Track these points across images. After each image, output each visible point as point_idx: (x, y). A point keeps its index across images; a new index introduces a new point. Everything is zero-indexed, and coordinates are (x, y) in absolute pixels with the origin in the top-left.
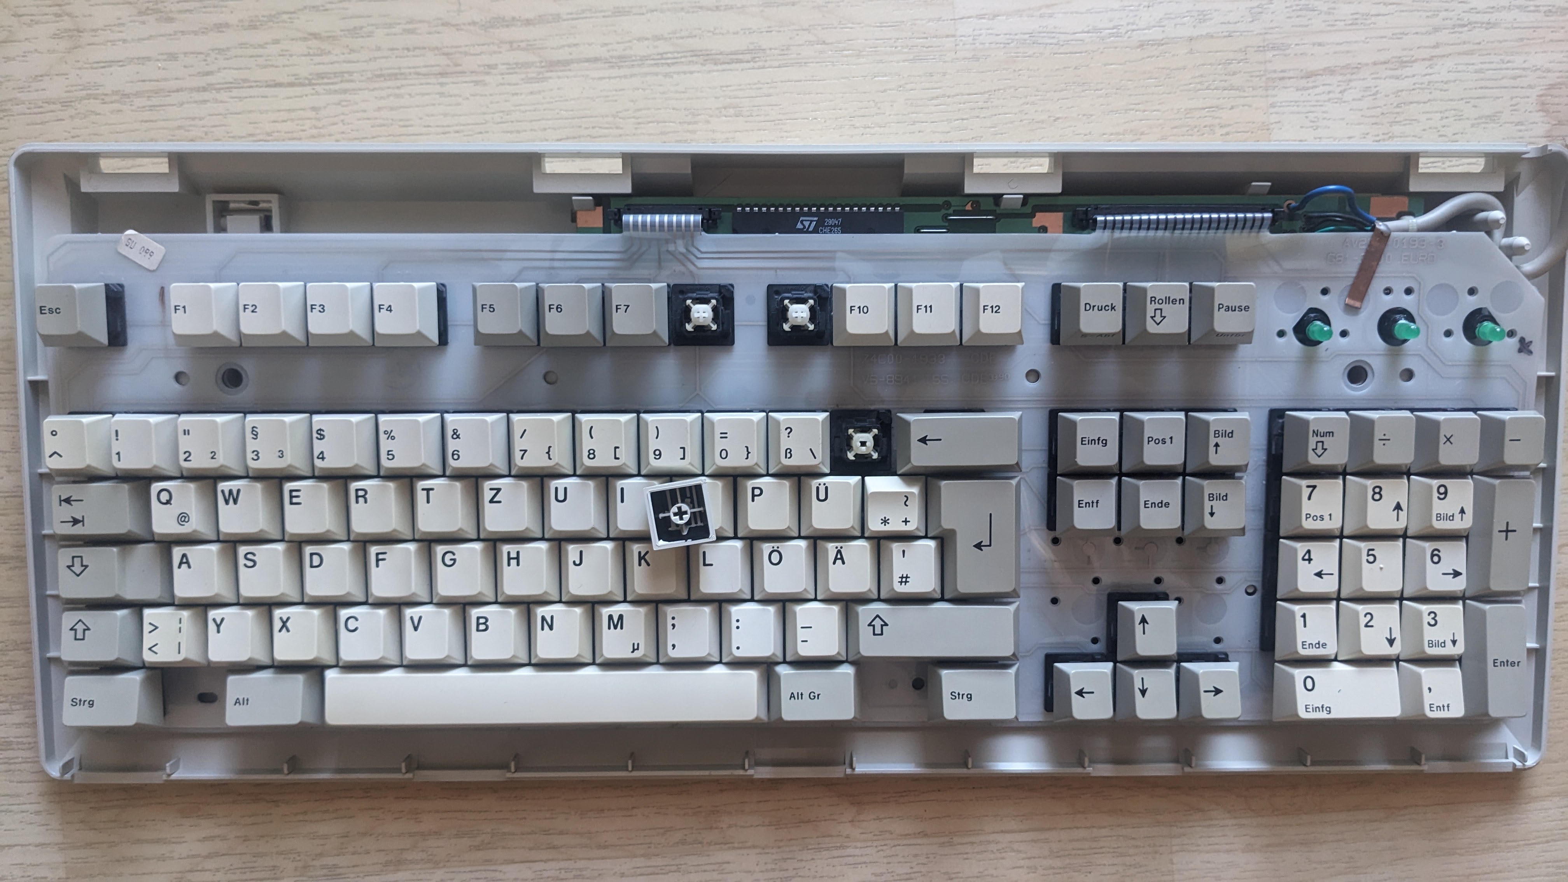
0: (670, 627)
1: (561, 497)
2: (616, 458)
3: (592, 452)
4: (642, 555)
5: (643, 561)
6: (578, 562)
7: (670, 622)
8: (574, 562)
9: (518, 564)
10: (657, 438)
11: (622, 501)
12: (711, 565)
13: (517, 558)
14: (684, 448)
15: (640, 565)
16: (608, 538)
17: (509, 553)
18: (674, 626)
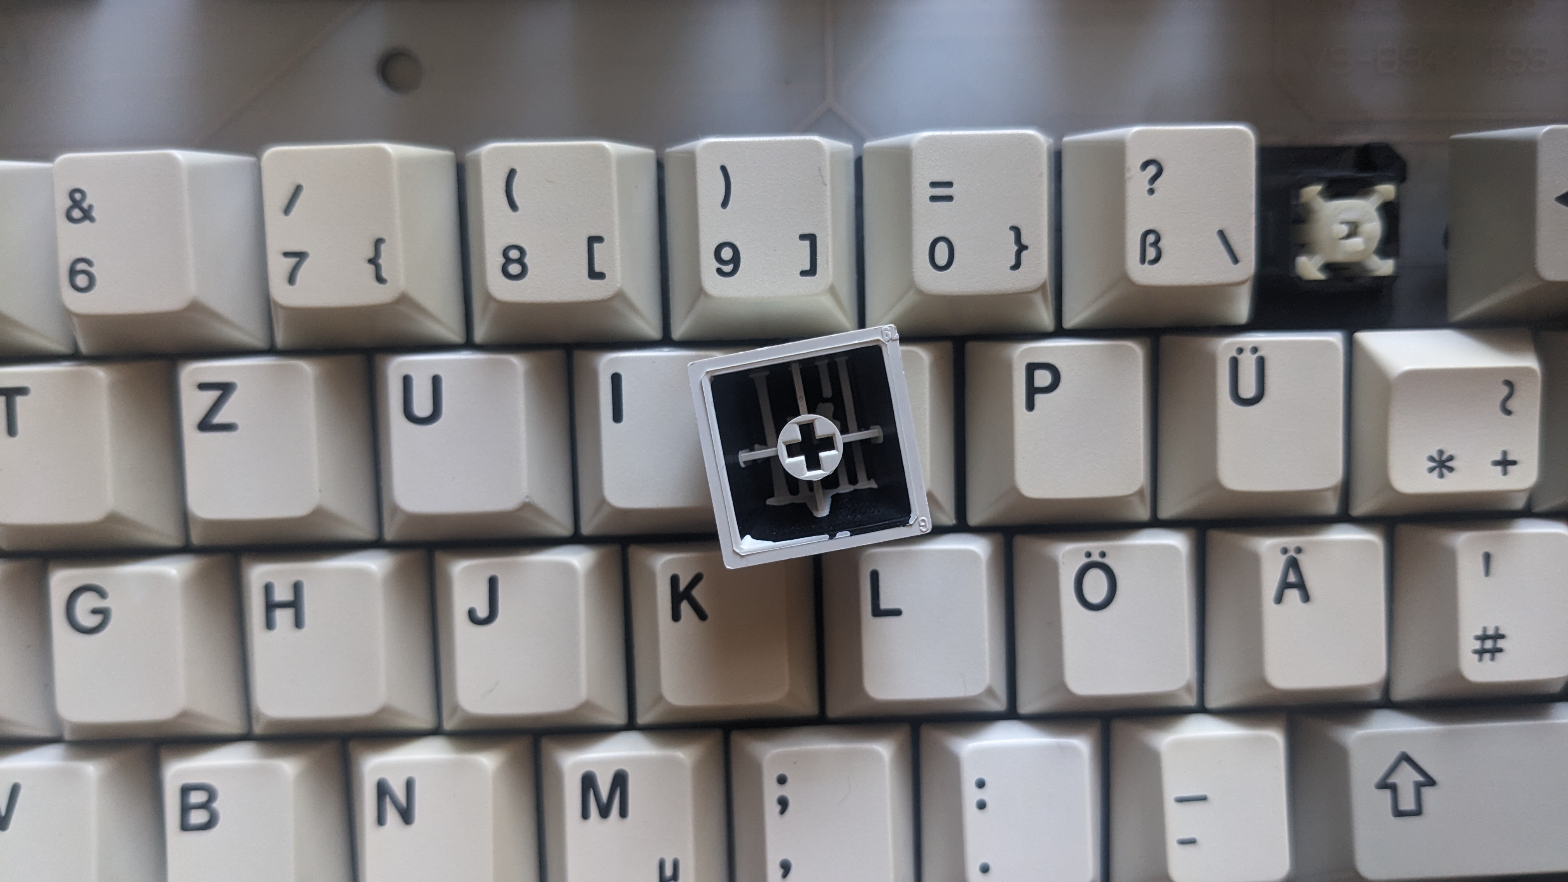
0: (771, 808)
1: (422, 406)
2: (594, 275)
3: (514, 254)
4: (682, 586)
5: (685, 606)
6: (482, 612)
7: (771, 792)
8: (472, 614)
9: (298, 623)
10: (725, 204)
11: (617, 416)
12: (897, 613)
13: (295, 604)
14: (811, 238)
15: (676, 616)
16: (576, 539)
17: (268, 589)
18: (783, 803)
